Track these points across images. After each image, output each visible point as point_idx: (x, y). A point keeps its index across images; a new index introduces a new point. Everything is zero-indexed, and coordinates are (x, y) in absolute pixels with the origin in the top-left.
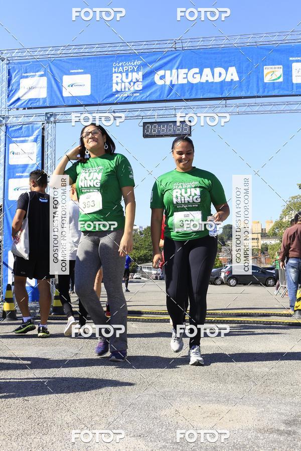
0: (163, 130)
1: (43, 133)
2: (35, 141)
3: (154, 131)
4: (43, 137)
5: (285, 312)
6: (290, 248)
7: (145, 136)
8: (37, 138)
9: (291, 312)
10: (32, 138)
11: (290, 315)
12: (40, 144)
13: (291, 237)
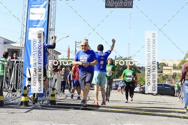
0: (117, 4)
1: (49, 3)
2: (45, 7)
3: (112, 4)
4: (49, 5)
5: (181, 111)
6: (186, 74)
7: (106, 7)
8: (46, 5)
9: (185, 111)
10: (43, 5)
11: (184, 113)
12: (47, 9)
13: (187, 68)
